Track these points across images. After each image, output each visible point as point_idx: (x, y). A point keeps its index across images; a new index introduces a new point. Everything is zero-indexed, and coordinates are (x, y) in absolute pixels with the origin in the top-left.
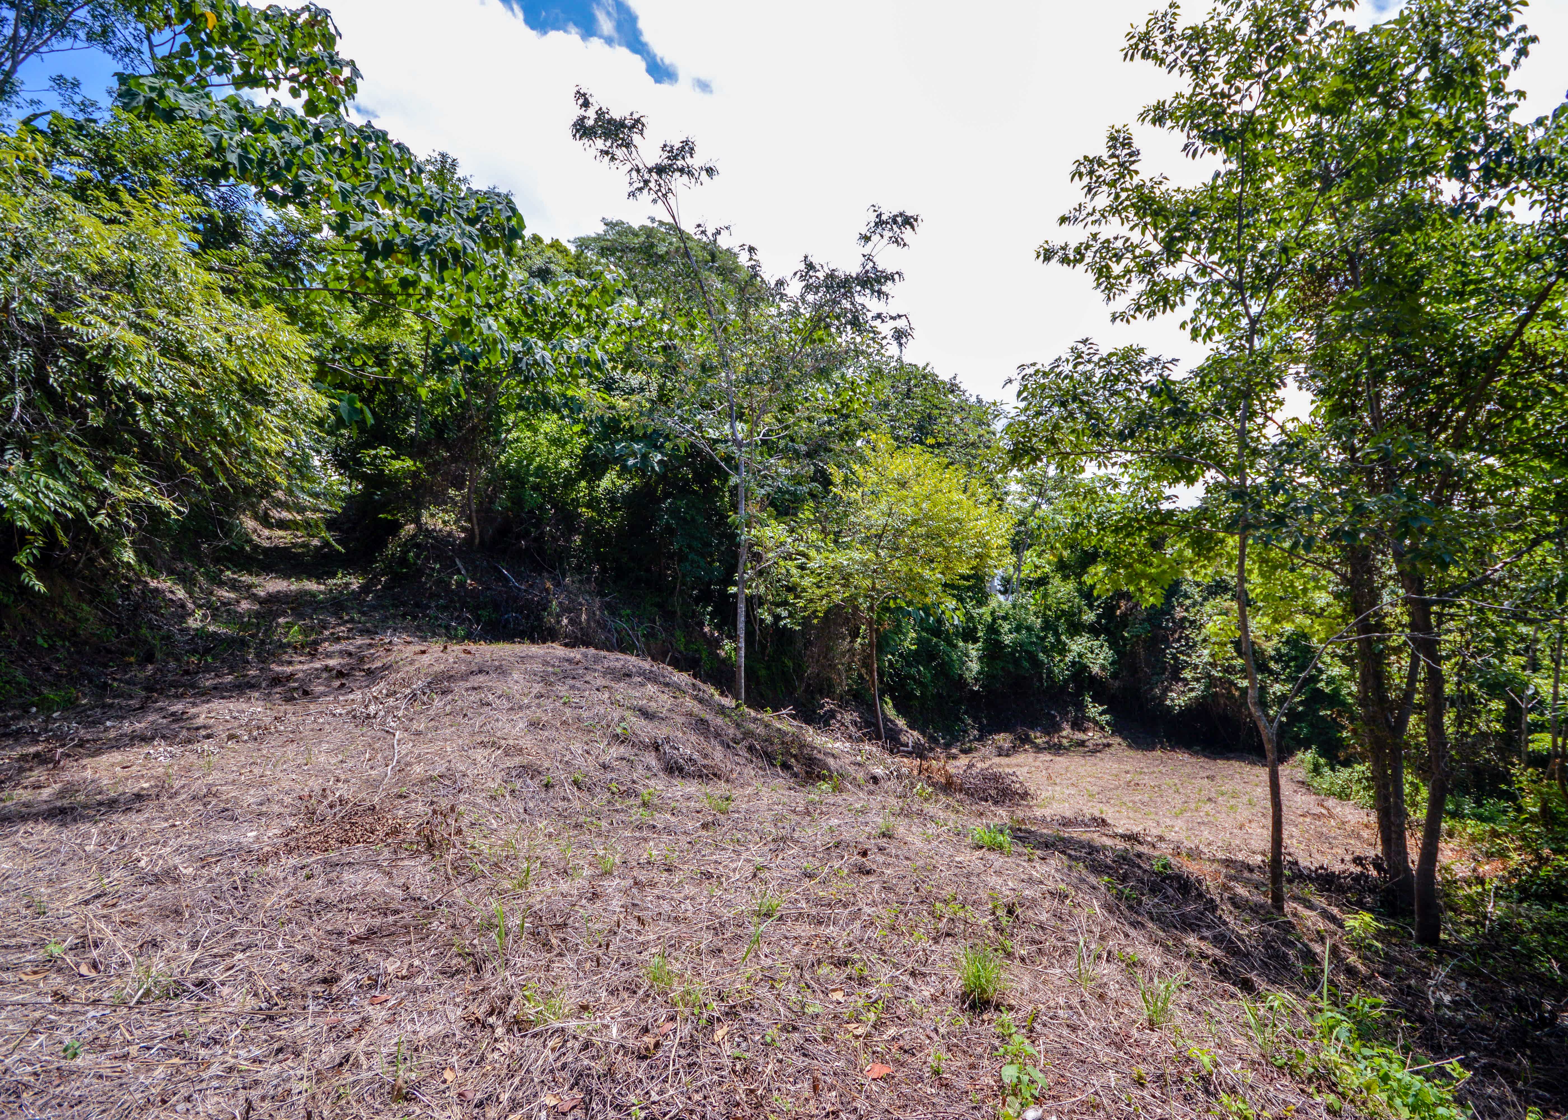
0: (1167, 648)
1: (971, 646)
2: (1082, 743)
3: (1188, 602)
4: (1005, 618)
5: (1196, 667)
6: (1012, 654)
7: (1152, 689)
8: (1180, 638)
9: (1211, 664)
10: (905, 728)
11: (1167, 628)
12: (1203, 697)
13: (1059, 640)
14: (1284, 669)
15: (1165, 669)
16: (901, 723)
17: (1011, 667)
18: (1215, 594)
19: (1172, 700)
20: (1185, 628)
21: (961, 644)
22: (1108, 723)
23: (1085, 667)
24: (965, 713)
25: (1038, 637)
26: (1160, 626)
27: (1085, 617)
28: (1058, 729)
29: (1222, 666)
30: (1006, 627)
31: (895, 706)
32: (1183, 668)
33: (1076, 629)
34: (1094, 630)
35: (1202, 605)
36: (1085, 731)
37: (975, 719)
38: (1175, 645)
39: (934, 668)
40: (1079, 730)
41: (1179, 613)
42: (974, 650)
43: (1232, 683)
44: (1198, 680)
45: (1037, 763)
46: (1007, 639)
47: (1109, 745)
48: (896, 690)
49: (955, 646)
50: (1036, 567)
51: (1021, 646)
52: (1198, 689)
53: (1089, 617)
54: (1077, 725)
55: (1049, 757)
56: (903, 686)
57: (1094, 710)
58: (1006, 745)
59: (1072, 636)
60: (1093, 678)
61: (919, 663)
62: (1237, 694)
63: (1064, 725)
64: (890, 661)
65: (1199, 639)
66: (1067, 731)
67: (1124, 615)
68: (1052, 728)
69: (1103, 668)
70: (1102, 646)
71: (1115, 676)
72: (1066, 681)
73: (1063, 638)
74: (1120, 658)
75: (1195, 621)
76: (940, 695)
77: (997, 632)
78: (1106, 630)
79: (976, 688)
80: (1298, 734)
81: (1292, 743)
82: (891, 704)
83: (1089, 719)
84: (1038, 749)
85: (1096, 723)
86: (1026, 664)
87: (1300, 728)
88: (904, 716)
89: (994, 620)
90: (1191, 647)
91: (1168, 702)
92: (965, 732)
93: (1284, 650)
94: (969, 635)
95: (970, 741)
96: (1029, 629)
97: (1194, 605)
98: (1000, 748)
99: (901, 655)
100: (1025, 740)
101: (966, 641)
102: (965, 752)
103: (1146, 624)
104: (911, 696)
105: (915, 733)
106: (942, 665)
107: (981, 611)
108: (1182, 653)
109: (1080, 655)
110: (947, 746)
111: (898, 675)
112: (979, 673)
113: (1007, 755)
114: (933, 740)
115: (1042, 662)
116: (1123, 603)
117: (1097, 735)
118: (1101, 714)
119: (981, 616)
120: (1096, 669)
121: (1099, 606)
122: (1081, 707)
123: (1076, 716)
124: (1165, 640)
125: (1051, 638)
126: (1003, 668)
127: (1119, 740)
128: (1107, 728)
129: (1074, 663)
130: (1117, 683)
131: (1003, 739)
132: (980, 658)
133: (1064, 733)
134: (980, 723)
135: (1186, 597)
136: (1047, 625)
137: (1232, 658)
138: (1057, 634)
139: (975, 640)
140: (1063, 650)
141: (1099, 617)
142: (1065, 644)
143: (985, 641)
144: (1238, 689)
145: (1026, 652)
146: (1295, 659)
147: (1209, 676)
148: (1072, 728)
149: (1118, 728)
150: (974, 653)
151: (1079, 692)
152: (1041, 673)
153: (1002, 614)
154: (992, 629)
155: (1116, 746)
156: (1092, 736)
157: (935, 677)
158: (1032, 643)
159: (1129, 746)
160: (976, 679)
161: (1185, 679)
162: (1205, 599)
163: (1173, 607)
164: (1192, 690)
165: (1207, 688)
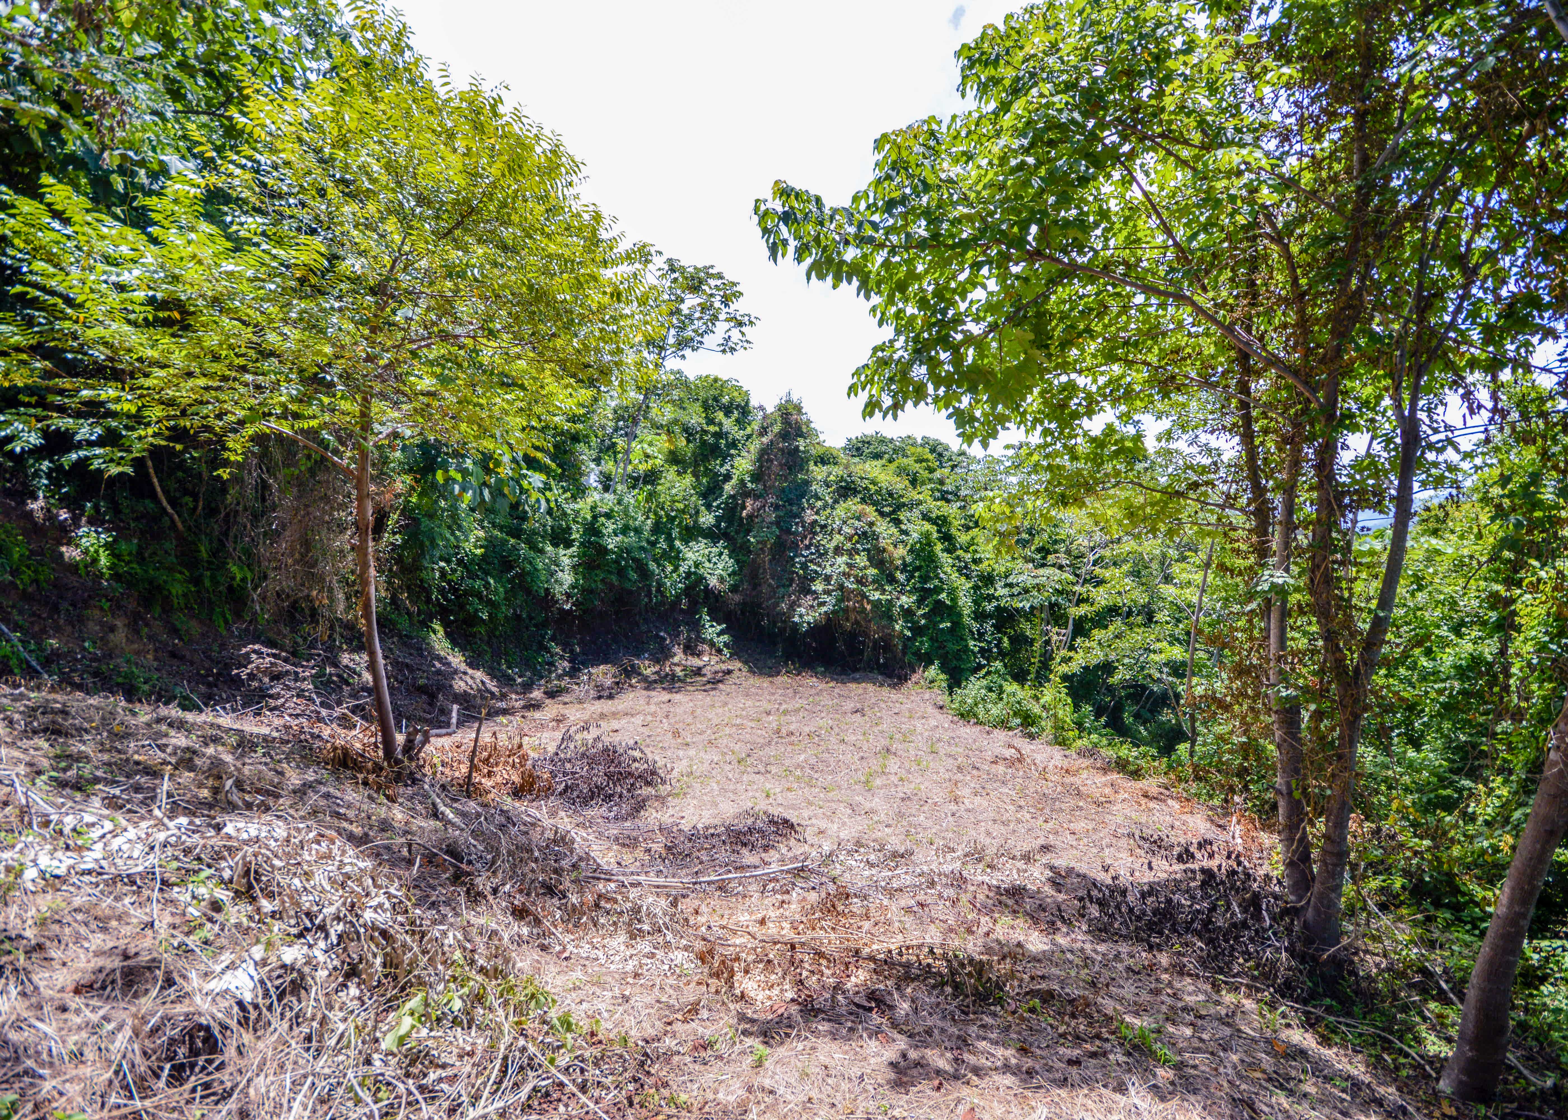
0: (796, 556)
1: (562, 552)
2: (698, 672)
3: (819, 504)
4: (608, 516)
5: (828, 579)
6: (617, 562)
7: (777, 604)
8: (811, 544)
9: (844, 574)
10: (463, 667)
11: (796, 534)
12: (833, 612)
13: (672, 547)
14: (908, 580)
15: (792, 580)
16: (457, 660)
17: (614, 579)
18: (845, 497)
19: (801, 616)
20: (815, 534)
21: (549, 548)
22: (726, 645)
23: (702, 578)
24: (553, 639)
25: (648, 542)
26: (788, 531)
27: (702, 520)
28: (667, 654)
29: (856, 577)
30: (610, 527)
31: (448, 635)
32: (813, 580)
33: (691, 533)
34: (712, 535)
35: (833, 508)
36: (699, 655)
37: (566, 646)
38: (805, 553)
39: (510, 581)
40: (692, 654)
41: (809, 516)
42: (566, 557)
43: (864, 596)
44: (827, 592)
45: (653, 708)
46: (612, 543)
47: (729, 672)
48: (452, 612)
49: (542, 551)
50: (647, 456)
51: (628, 552)
52: (830, 603)
53: (707, 519)
54: (690, 649)
55: (665, 696)
56: (462, 607)
57: (712, 630)
58: (608, 682)
59: (686, 543)
60: (708, 591)
61: (487, 573)
62: (869, 607)
63: (676, 649)
64: (442, 571)
65: (831, 546)
66: (679, 656)
67: (750, 517)
68: (662, 655)
69: (721, 580)
70: (721, 554)
71: (734, 589)
72: (678, 597)
73: (677, 543)
74: (741, 569)
75: (825, 526)
76: (518, 617)
77: (598, 533)
78: (726, 536)
79: (567, 607)
80: (919, 650)
81: (913, 659)
82: (441, 632)
83: (704, 641)
84: (649, 685)
85: (712, 644)
86: (634, 576)
87: (922, 643)
88: (463, 649)
89: (595, 517)
90: (821, 555)
91: (796, 619)
92: (551, 664)
93: (909, 559)
94: (561, 538)
95: (559, 677)
96: (638, 531)
97: (824, 507)
98: (599, 688)
99: (460, 562)
100: (630, 672)
101: (556, 545)
102: (552, 694)
103: (774, 528)
104: (473, 620)
105: (479, 674)
106: (521, 576)
107: (577, 507)
108: (811, 561)
109: (697, 565)
110: (528, 687)
111: (455, 591)
112: (573, 587)
113: (611, 697)
114: (505, 680)
115: (653, 573)
116: (749, 503)
117: (715, 659)
118: (719, 635)
119: (577, 512)
120: (713, 582)
121: (718, 507)
122: (696, 626)
123: (689, 639)
124: (795, 546)
125: (663, 545)
126: (603, 580)
127: (738, 665)
128: (725, 651)
129: (688, 574)
130: (737, 598)
131: (604, 674)
132: (574, 567)
133: (676, 660)
134: (572, 651)
135: (818, 498)
136: (657, 528)
137: (865, 568)
138: (670, 540)
139: (568, 544)
140: (676, 558)
141: (718, 519)
142: (679, 552)
143: (582, 543)
144: (869, 602)
145: (634, 560)
146: (918, 569)
147: (841, 587)
148: (685, 653)
149: (738, 650)
150: (566, 561)
151: (693, 609)
152: (650, 586)
153: (605, 510)
154: (592, 529)
155: (737, 673)
156: (708, 661)
157: (510, 594)
158: (642, 548)
159: (751, 671)
160: (568, 596)
161: (815, 592)
162: (836, 502)
163: (803, 509)
164: (823, 604)
165: (839, 601)
